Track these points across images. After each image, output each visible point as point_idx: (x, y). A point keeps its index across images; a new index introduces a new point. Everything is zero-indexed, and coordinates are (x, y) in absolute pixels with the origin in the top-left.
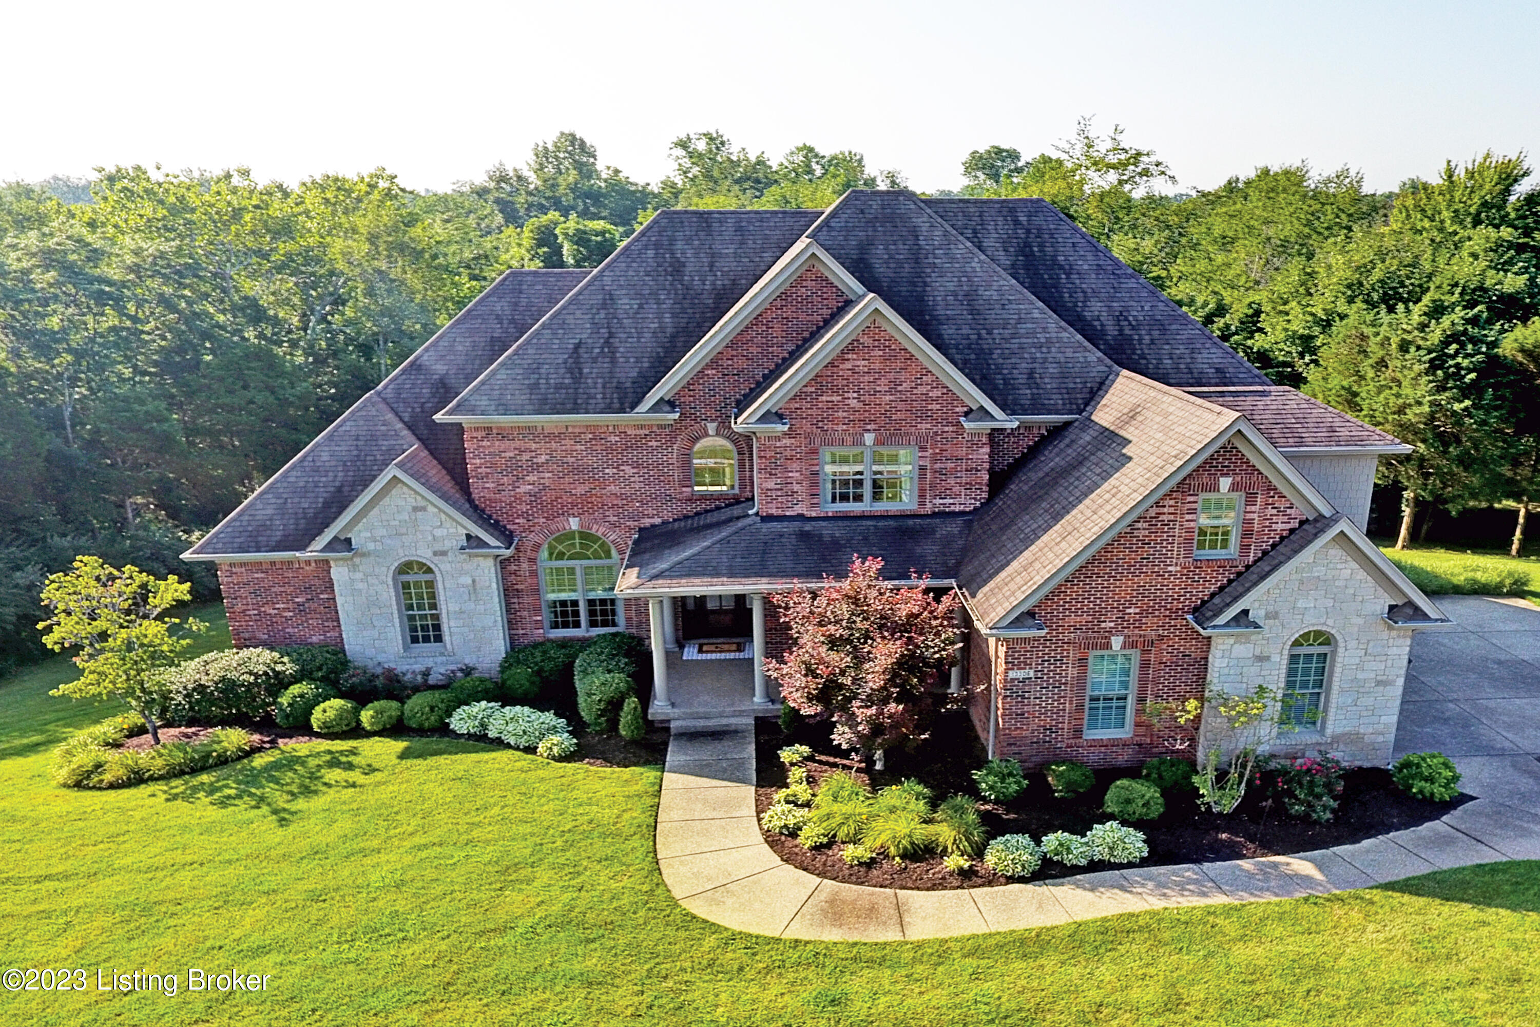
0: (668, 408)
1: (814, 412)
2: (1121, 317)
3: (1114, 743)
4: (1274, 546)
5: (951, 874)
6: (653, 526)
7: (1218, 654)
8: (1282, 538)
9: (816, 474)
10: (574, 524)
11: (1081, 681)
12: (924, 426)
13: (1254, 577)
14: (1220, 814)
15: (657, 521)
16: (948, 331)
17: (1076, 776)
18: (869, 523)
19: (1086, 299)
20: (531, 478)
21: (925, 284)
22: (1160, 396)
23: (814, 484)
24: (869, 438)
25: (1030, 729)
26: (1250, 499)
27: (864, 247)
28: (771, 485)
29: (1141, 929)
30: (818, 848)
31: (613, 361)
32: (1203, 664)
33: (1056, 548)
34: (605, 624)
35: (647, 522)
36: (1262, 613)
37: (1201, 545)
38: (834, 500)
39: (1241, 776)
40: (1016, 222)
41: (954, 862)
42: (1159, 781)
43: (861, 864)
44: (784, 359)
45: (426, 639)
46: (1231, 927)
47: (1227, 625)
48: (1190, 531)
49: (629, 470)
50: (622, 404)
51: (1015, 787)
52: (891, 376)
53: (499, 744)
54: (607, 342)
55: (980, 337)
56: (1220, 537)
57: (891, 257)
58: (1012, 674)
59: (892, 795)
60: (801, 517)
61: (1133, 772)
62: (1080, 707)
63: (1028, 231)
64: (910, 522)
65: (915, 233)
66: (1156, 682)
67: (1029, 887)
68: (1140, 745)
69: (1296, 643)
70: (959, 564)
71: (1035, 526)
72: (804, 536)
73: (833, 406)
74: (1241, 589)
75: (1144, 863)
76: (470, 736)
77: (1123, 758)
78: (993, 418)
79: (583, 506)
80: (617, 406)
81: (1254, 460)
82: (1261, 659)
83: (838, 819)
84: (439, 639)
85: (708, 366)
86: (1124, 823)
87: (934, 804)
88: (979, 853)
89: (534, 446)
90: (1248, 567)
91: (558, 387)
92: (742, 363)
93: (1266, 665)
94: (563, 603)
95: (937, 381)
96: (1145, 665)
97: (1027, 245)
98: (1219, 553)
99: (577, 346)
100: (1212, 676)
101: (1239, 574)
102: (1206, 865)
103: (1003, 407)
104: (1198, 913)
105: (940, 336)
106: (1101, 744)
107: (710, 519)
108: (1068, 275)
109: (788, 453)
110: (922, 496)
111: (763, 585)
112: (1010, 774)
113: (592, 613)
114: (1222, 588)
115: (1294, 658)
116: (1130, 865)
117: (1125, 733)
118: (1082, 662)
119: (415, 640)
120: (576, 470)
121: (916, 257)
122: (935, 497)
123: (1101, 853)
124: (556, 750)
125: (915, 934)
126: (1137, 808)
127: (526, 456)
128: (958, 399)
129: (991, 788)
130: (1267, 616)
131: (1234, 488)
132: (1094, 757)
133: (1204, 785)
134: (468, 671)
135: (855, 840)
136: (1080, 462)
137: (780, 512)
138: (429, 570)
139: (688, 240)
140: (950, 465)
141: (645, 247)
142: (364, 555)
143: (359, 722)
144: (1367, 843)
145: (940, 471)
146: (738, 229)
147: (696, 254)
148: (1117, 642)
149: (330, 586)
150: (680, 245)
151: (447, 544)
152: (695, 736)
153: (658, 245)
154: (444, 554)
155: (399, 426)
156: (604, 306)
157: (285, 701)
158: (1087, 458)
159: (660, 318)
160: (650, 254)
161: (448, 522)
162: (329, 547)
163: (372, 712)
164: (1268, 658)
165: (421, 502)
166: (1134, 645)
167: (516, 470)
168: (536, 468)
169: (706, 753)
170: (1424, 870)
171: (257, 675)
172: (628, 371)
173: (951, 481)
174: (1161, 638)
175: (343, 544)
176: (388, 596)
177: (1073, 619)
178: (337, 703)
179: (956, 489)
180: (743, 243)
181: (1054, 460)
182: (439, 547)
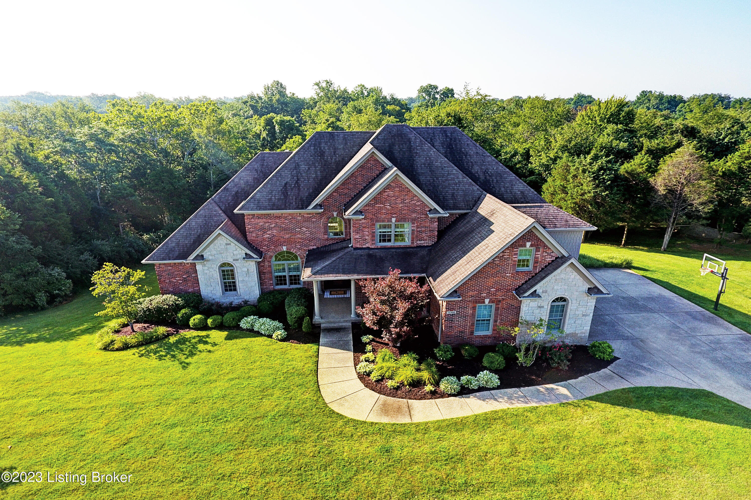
0: (319, 207)
1: (374, 210)
2: (485, 172)
3: (485, 336)
4: (546, 266)
5: (427, 393)
6: (313, 249)
7: (525, 305)
8: (549, 264)
9: (374, 232)
10: (285, 248)
11: (473, 315)
12: (414, 215)
13: (539, 278)
14: (526, 366)
15: (315, 247)
16: (422, 178)
17: (473, 351)
18: (393, 250)
19: (472, 166)
20: (269, 232)
21: (414, 160)
22: (503, 207)
23: (373, 236)
24: (394, 220)
25: (455, 332)
26: (537, 250)
28: (357, 237)
29: (499, 418)
30: (378, 381)
31: (299, 189)
32: (518, 309)
33: (465, 267)
34: (295, 284)
35: (311, 248)
36: (541, 291)
37: (519, 265)
38: (380, 242)
39: (534, 352)
40: (447, 136)
41: (429, 388)
42: (503, 354)
43: (394, 389)
44: (362, 189)
45: (230, 290)
46: (533, 417)
47: (528, 296)
48: (514, 261)
49: (304, 229)
50: (302, 206)
51: (450, 356)
52: (402, 197)
53: (259, 334)
54: (297, 182)
55: (434, 181)
56: (524, 263)
58: (448, 313)
59: (404, 358)
60: (368, 248)
61: (492, 348)
62: (473, 325)
63: (451, 140)
64: (408, 250)
65: (409, 140)
66: (501, 315)
67: (457, 398)
68: (495, 337)
69: (554, 301)
70: (427, 268)
71: (456, 256)
72: (370, 256)
73: (381, 208)
74: (533, 283)
75: (498, 388)
76: (248, 330)
77: (488, 342)
78: (440, 213)
79: (288, 242)
80: (300, 207)
81: (539, 236)
82: (539, 307)
83: (385, 369)
84: (235, 290)
85: (334, 192)
86: (491, 371)
87: (420, 361)
88: (437, 384)
89: (270, 221)
90: (536, 274)
91: (279, 199)
92: (346, 191)
93: (541, 309)
94: (280, 277)
95: (419, 200)
96: (497, 309)
97: (451, 145)
98: (525, 269)
99: (286, 184)
100: (522, 314)
101: (533, 277)
102: (522, 388)
103: (443, 208)
104: (521, 410)
105: (419, 180)
106: (480, 337)
107: (335, 247)
108: (466, 156)
109: (364, 225)
110: (413, 240)
111: (356, 277)
112: (448, 351)
113: (291, 280)
114: (526, 282)
115: (552, 306)
116: (493, 389)
117: (489, 333)
118: (474, 308)
119: (226, 290)
120: (285, 229)
121: (410, 149)
122: (417, 241)
123: (483, 384)
124: (280, 337)
125: (416, 420)
126: (495, 365)
127: (267, 224)
128: (426, 205)
129: (441, 356)
130: (543, 292)
131: (531, 246)
132: (477, 342)
133: (520, 357)
134: (246, 302)
135: (391, 378)
136: (472, 231)
137: (361, 246)
138: (232, 266)
139: (326, 143)
140: (423, 229)
141: (310, 146)
142: (208, 261)
143: (207, 324)
144: (580, 378)
145: (420, 231)
146: (344, 138)
147: (329, 149)
148: (487, 301)
149: (196, 272)
150: (323, 145)
151: (239, 257)
152: (330, 330)
153: (315, 145)
154: (237, 260)
155: (221, 212)
156: (295, 168)
157: (179, 315)
158: (475, 229)
159: (316, 173)
160: (312, 148)
161: (239, 249)
162: (195, 258)
163: (211, 320)
164: (543, 307)
165: (230, 242)
166: (493, 302)
167: (264, 230)
168: (270, 229)
169: (334, 338)
170: (603, 391)
171: (169, 306)
172: (305, 194)
173: (424, 235)
174: (503, 299)
175: (201, 257)
176: (217, 275)
177: (471, 293)
178: (199, 316)
179: (425, 238)
180: (346, 144)
181: (462, 228)
182: (235, 258)
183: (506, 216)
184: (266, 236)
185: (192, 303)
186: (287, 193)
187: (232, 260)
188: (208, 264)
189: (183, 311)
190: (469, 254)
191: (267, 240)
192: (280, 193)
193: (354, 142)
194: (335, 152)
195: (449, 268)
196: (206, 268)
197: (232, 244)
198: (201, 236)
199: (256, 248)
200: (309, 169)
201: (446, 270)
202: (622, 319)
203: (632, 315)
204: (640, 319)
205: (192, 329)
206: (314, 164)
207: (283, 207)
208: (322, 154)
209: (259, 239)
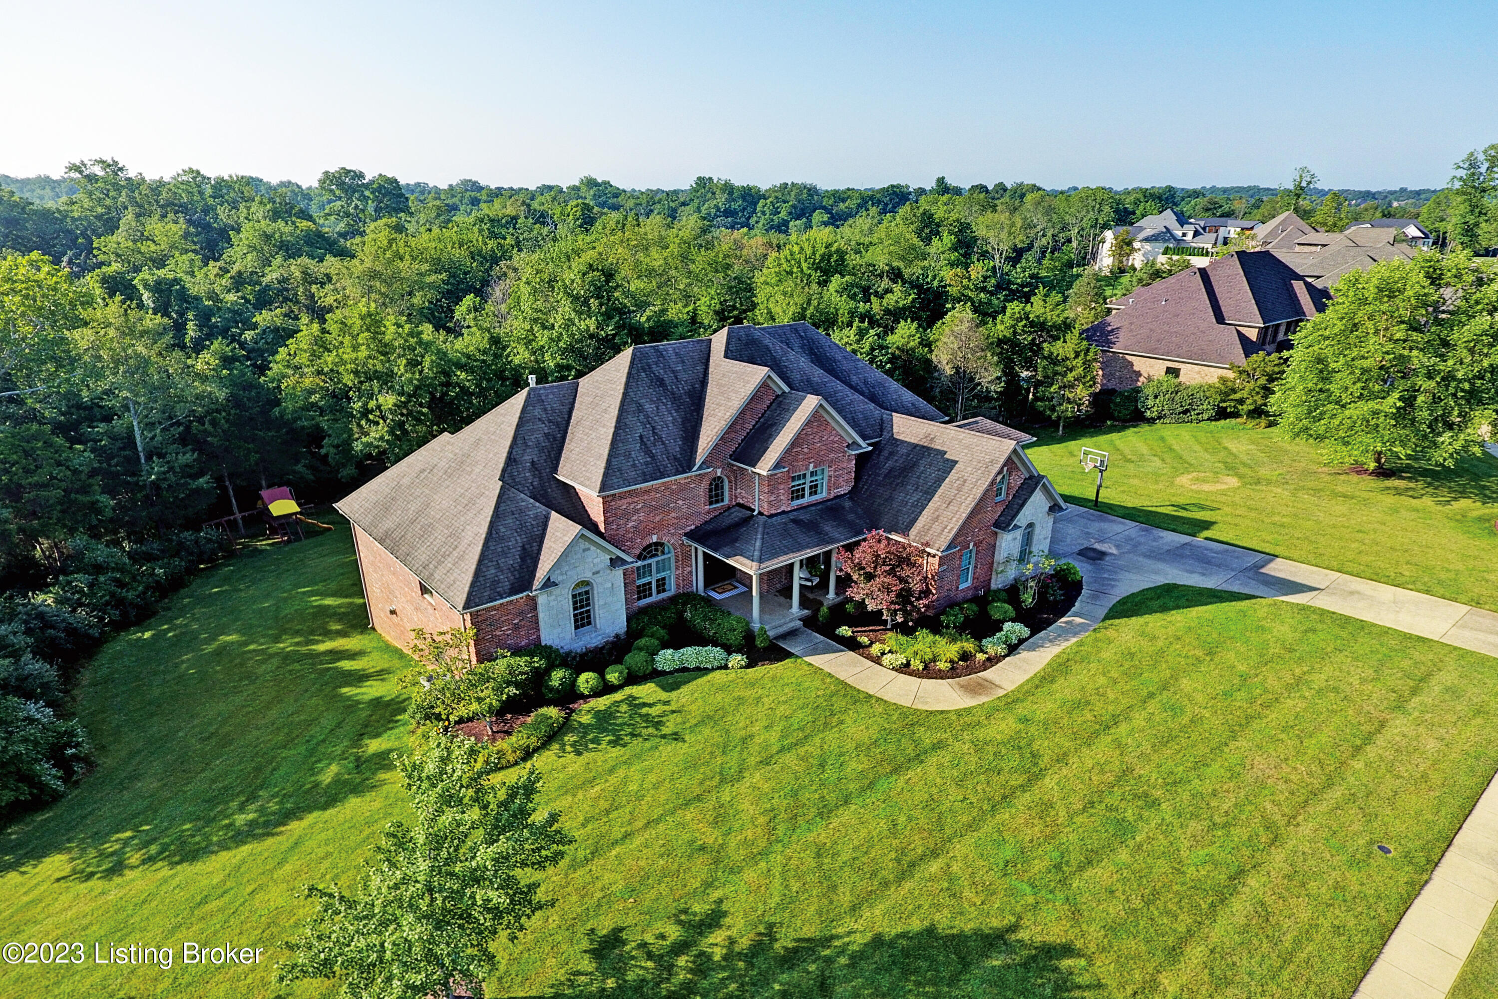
0: (705, 465)
8: (1019, 488)
9: (790, 489)
10: (655, 539)
12: (832, 456)
15: (694, 527)
17: (973, 608)
18: (812, 509)
20: (635, 517)
23: (788, 494)
24: (811, 466)
26: (1010, 474)
31: (664, 443)
32: (994, 546)
34: (663, 591)
38: (794, 500)
44: (751, 430)
45: (585, 626)
49: (680, 503)
50: (684, 469)
54: (654, 432)
60: (784, 512)
64: (829, 503)
69: (1025, 529)
70: (872, 522)
78: (860, 447)
79: (659, 527)
80: (680, 469)
82: (1015, 539)
84: (591, 624)
85: (720, 439)
89: (636, 500)
91: (646, 463)
92: (732, 435)
94: (644, 585)
99: (641, 438)
100: (1000, 550)
103: (862, 439)
109: (779, 481)
110: (829, 490)
113: (657, 586)
115: (1023, 536)
119: (578, 628)
120: (655, 508)
122: (835, 489)
124: (741, 663)
127: (631, 506)
128: (844, 440)
131: (1007, 470)
137: (775, 511)
138: (589, 584)
139: (656, 364)
140: (841, 472)
141: (639, 371)
142: (557, 586)
145: (836, 476)
146: (677, 354)
147: (665, 372)
149: (535, 608)
150: (654, 367)
151: (602, 566)
153: (644, 369)
154: (598, 572)
156: (639, 411)
157: (554, 683)
159: (671, 413)
160: (643, 375)
162: (542, 587)
163: (614, 675)
164: (1018, 539)
165: (588, 545)
167: (626, 515)
168: (637, 511)
172: (676, 449)
173: (840, 480)
175: (549, 582)
176: (568, 605)
178: (588, 675)
179: (842, 483)
180: (683, 362)
182: (595, 570)
184: (631, 524)
185: (556, 660)
186: (651, 451)
187: (590, 575)
189: (556, 675)
191: (634, 530)
192: (642, 454)
193: (692, 357)
194: (677, 378)
196: (553, 597)
197: (593, 548)
200: (657, 408)
206: (659, 400)
207: (654, 476)
208: (661, 382)
209: (621, 532)
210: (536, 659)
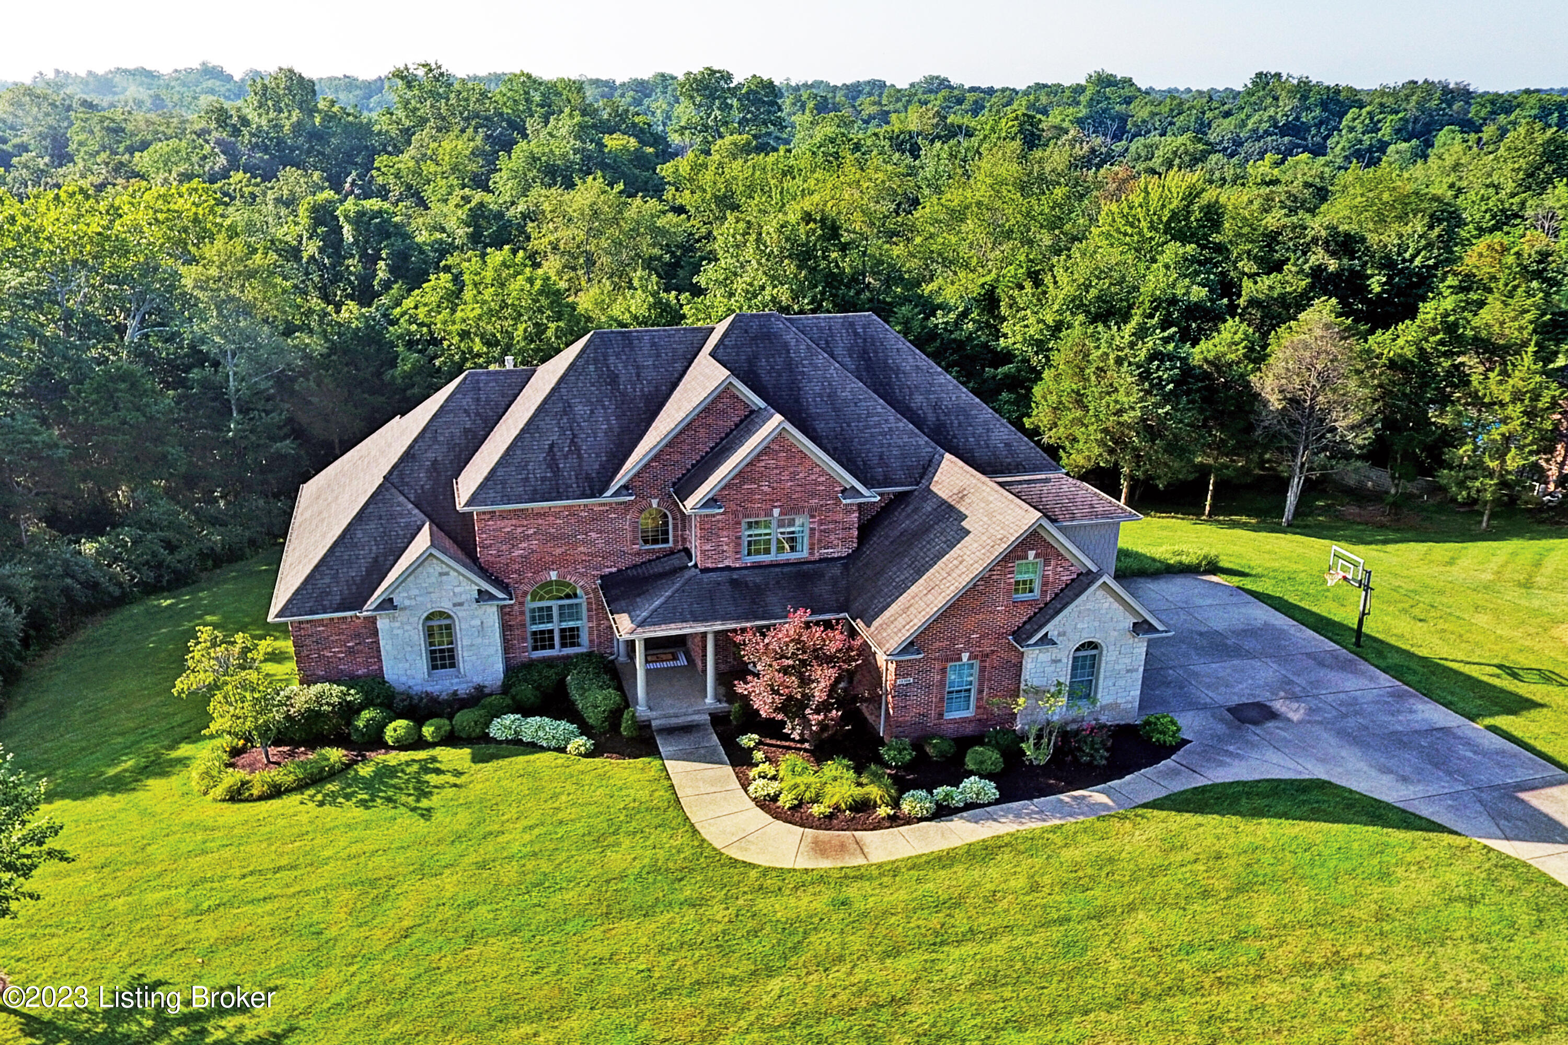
0: (625, 492)
1: (739, 496)
2: (936, 407)
3: (964, 720)
4: (1062, 590)
5: (883, 818)
6: (611, 573)
7: (1029, 660)
8: (1067, 585)
9: (739, 538)
10: (554, 575)
11: (942, 683)
12: (814, 502)
13: (1051, 612)
14: (1038, 765)
15: (614, 570)
16: (820, 426)
17: (945, 746)
18: (777, 570)
19: (911, 394)
20: (523, 545)
21: (799, 389)
22: (980, 485)
23: (738, 545)
24: (776, 512)
25: (911, 716)
26: (1047, 563)
27: (752, 360)
28: (708, 547)
29: (1006, 845)
30: (793, 808)
31: (580, 457)
32: (1019, 667)
33: (925, 599)
34: (573, 645)
35: (606, 571)
36: (1056, 633)
37: (1017, 590)
38: (749, 554)
39: (1049, 740)
40: (856, 334)
41: (883, 811)
42: (997, 746)
43: (825, 817)
44: (707, 453)
45: (444, 666)
46: (1057, 839)
47: (1036, 644)
48: (1010, 584)
49: (593, 535)
50: (592, 489)
51: (908, 757)
52: (792, 470)
53: (534, 747)
54: (572, 441)
55: (842, 430)
56: (1028, 586)
57: (772, 368)
58: (898, 682)
59: (831, 768)
60: (728, 568)
61: (978, 739)
62: (942, 700)
63: (865, 340)
64: (805, 567)
65: (786, 347)
66: (990, 680)
67: (933, 823)
68: (980, 720)
69: (1078, 650)
70: (847, 600)
71: (903, 577)
72: (734, 583)
73: (752, 492)
74: (1043, 620)
75: (997, 802)
76: (507, 741)
77: (969, 730)
78: (862, 496)
79: (560, 562)
80: (588, 492)
81: (1049, 539)
82: (1056, 661)
83: (803, 788)
84: (453, 665)
85: (652, 460)
86: (982, 777)
87: (859, 771)
88: (896, 804)
89: (525, 523)
90: (1046, 604)
91: (543, 479)
92: (676, 457)
93: (1059, 665)
94: (542, 632)
95: (823, 473)
96: (982, 670)
97: (865, 352)
98: (1028, 596)
99: (552, 446)
100: (1025, 675)
101: (1041, 609)
102: (1035, 800)
103: (865, 484)
104: (1037, 831)
105: (815, 430)
106: (954, 721)
107: (657, 569)
108: (897, 375)
109: (720, 525)
110: (812, 549)
112: (905, 749)
113: (563, 636)
114: (1030, 618)
115: (1075, 659)
116: (990, 804)
117: (970, 713)
118: (943, 671)
119: (434, 667)
120: (554, 538)
121: (790, 366)
122: (820, 548)
123: (971, 797)
124: (582, 749)
125: (875, 859)
126: (988, 767)
127: (519, 530)
128: (837, 482)
129: (893, 759)
130: (1059, 635)
131: (1037, 557)
132: (950, 730)
133: (1028, 749)
134: (480, 688)
135: (816, 800)
136: (925, 529)
137: (714, 565)
138: (449, 617)
139: (617, 355)
140: (831, 526)
141: (587, 363)
142: (402, 609)
143: (421, 736)
144: (1128, 777)
145: (824, 531)
146: (653, 344)
147: (625, 367)
148: (965, 656)
149: (375, 633)
150: (612, 359)
151: (463, 598)
152: (671, 731)
153: (596, 361)
154: (461, 604)
155: (410, 506)
156: (565, 413)
157: (360, 724)
158: (932, 526)
159: (608, 420)
160: (592, 368)
161: (465, 582)
162: (380, 607)
163: (432, 729)
164: (1060, 661)
165: (446, 569)
166: (976, 657)
167: (512, 540)
168: (527, 538)
169: (685, 744)
170: (1164, 793)
171: (333, 705)
172: (592, 465)
173: (832, 537)
174: (993, 652)
175: (388, 604)
176: (418, 637)
177: (938, 644)
178: (402, 723)
179: (835, 542)
180: (658, 356)
181: (904, 522)
182: (457, 600)
183: (988, 503)
184: (517, 553)
185: (378, 697)
186: (557, 465)
187: (451, 606)
188: (401, 616)
189: (366, 714)
190: (928, 574)
191: (520, 560)
192: (544, 467)
193: (674, 351)
194: (638, 375)
195: (893, 601)
196: (397, 624)
197: (453, 573)
198: (381, 559)
199: (497, 578)
200: (592, 412)
201: (889, 605)
202: (1196, 674)
203: (1214, 665)
204: (1229, 671)
205: (393, 748)
206: (600, 401)
207: (554, 495)
208: (613, 379)
209: (503, 560)
210: (352, 691)
